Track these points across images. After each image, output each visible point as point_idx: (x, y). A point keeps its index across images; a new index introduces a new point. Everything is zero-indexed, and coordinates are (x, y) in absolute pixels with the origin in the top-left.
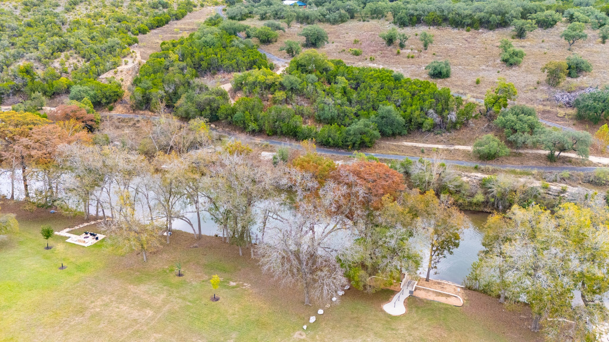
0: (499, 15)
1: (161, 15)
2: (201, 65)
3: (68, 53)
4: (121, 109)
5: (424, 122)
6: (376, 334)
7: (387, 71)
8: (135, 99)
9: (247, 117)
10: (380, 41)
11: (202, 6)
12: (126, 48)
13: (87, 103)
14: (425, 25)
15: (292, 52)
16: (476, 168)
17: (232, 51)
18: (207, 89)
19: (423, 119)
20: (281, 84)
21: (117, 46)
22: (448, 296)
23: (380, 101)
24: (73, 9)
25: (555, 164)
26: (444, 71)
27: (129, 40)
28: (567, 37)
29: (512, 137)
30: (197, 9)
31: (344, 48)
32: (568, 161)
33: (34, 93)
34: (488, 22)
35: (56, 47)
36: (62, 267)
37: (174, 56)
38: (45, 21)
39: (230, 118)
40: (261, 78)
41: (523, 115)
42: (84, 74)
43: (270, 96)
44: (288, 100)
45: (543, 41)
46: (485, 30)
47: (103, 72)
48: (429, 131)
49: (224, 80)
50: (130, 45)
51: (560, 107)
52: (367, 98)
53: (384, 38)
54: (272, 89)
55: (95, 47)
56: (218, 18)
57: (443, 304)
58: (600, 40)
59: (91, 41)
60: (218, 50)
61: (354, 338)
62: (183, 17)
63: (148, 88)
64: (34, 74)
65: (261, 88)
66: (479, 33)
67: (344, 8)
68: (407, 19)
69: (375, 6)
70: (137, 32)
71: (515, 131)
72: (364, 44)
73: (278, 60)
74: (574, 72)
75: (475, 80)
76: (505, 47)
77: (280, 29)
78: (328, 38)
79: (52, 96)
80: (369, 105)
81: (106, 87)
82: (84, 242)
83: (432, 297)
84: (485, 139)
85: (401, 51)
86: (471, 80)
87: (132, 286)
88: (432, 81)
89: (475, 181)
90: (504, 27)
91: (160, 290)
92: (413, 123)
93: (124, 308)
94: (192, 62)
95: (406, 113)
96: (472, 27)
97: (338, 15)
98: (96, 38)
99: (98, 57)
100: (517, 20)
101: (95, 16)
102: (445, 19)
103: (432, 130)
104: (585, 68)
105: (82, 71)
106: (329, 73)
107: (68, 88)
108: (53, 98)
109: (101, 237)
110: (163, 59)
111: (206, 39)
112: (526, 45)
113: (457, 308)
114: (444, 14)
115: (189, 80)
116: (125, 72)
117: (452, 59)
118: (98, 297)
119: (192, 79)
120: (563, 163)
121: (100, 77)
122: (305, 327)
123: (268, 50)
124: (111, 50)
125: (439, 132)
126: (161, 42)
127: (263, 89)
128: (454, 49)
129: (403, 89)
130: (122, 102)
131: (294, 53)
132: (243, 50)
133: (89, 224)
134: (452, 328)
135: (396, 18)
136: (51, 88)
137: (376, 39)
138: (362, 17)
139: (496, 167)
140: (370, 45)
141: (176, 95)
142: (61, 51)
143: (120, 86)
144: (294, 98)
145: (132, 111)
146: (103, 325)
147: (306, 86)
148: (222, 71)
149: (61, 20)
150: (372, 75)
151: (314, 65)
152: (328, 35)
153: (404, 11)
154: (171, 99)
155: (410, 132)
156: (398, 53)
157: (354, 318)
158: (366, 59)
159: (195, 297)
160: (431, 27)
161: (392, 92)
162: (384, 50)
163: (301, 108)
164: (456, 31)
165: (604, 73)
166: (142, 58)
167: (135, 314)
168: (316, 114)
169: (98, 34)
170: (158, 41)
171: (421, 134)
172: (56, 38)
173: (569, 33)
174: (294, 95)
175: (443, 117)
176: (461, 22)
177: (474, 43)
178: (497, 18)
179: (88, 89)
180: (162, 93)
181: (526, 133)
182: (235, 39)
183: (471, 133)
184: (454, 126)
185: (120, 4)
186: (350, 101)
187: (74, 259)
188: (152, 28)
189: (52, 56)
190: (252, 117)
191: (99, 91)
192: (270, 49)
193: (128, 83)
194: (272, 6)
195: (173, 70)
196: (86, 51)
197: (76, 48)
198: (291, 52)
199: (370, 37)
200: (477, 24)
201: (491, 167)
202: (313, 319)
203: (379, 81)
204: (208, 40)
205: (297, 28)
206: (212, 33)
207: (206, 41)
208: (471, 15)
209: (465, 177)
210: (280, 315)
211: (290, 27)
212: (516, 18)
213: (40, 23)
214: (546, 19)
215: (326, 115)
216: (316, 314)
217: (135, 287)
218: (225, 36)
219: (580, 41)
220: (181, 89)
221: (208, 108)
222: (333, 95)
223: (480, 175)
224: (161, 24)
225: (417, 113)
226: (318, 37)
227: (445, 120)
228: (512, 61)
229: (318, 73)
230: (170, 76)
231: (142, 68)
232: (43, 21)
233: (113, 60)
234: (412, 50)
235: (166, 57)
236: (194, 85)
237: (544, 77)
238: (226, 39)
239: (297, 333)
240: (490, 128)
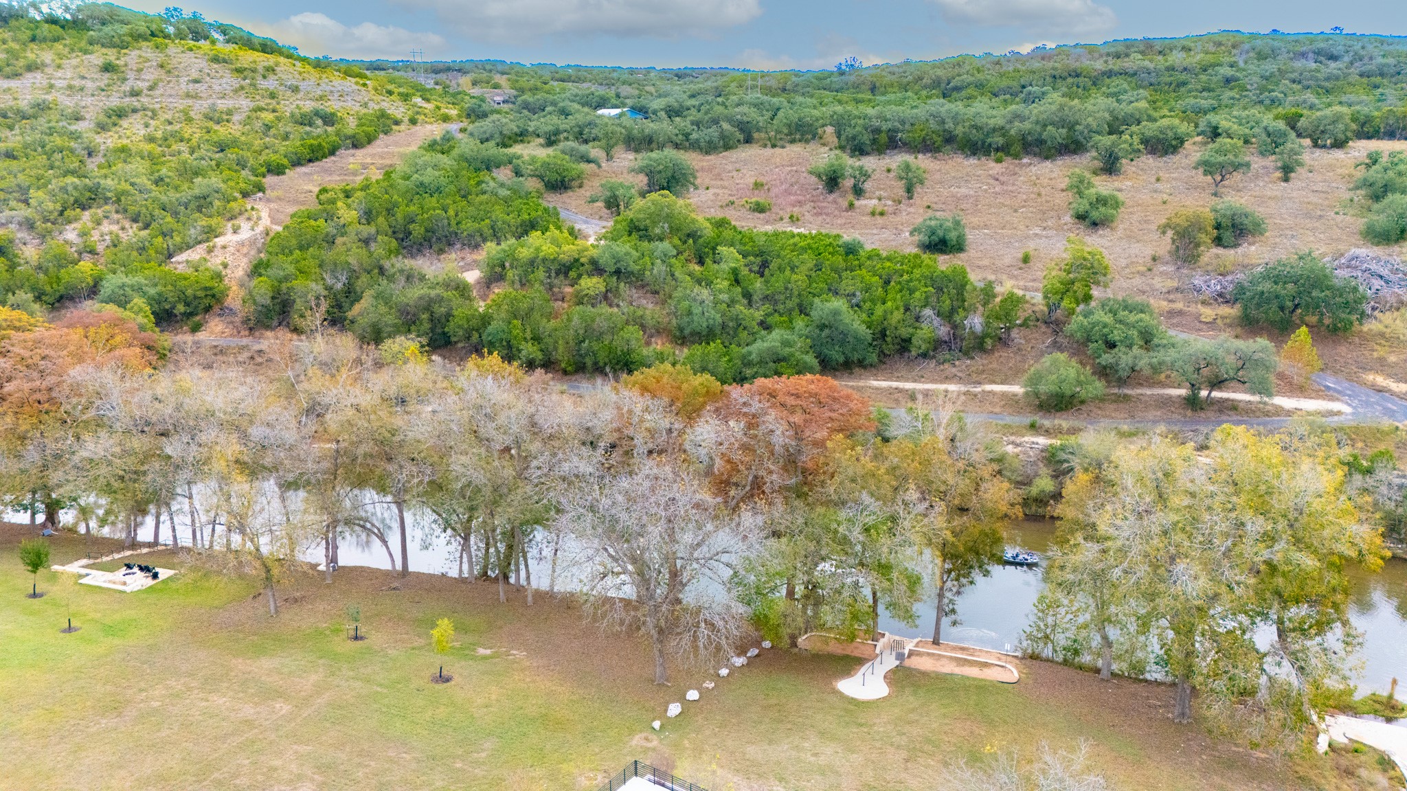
0: (1063, 127)
1: (318, 137)
2: (410, 233)
3: (99, 211)
4: (220, 328)
5: (912, 335)
6: (822, 734)
7: (827, 236)
8: (255, 302)
9: (515, 332)
10: (809, 184)
11: (413, 122)
12: (235, 199)
13: (141, 310)
14: (906, 152)
15: (618, 206)
16: (1033, 426)
17: (481, 204)
18: (422, 278)
19: (911, 330)
20: (593, 262)
21: (216, 195)
22: (986, 665)
23: (814, 295)
24: (115, 124)
25: (1202, 415)
26: (952, 236)
27: (243, 185)
28: (1208, 167)
29: (1107, 358)
30: (402, 127)
31: (731, 199)
32: (1231, 408)
33: (14, 294)
34: (1040, 142)
35: (72, 199)
36: (70, 629)
37: (348, 214)
38: (47, 148)
39: (475, 336)
40: (548, 249)
41: (1126, 313)
42: (135, 253)
43: (568, 290)
44: (610, 295)
45: (1158, 180)
46: (1036, 160)
47: (181, 249)
48: (924, 355)
49: (461, 264)
50: (245, 195)
51: (1203, 303)
52: (786, 289)
53: (819, 176)
54: (572, 274)
55: (163, 198)
56: (448, 140)
57: (974, 679)
58: (1278, 174)
59: (153, 187)
60: (448, 201)
61: (771, 742)
62: (370, 142)
63: (286, 278)
64: (16, 256)
65: (548, 271)
66: (1022, 166)
67: (730, 120)
68: (866, 138)
69: (796, 115)
70: (264, 170)
71: (1112, 345)
72: (775, 191)
73: (586, 222)
74: (1227, 235)
75: (1020, 256)
76: (1078, 187)
77: (589, 161)
78: (695, 178)
79: (57, 305)
80: (790, 304)
81: (185, 279)
82: (125, 584)
83: (948, 668)
84: (1048, 364)
85: (857, 203)
86: (1011, 256)
87: (240, 661)
88: (926, 257)
89: (1031, 453)
90: (1075, 152)
91: (311, 665)
92: (888, 339)
93: (220, 701)
94: (390, 227)
95: (874, 318)
96: (1008, 154)
97: (716, 134)
98: (167, 180)
99: (169, 219)
100: (1100, 137)
101: (166, 140)
102: (949, 139)
103: (932, 353)
104: (1251, 228)
105: (130, 247)
106: (701, 240)
107: (95, 286)
108: (58, 309)
109: (164, 573)
110: (321, 222)
111: (421, 179)
112: (1124, 187)
113: (1006, 685)
114: (947, 127)
115: (382, 262)
116: (232, 249)
117: (969, 217)
118: (156, 681)
119: (388, 258)
120: (1220, 411)
121: (173, 260)
122: (657, 724)
123: (564, 202)
124: (202, 203)
125: (948, 356)
126: (316, 190)
127: (553, 274)
128: (971, 196)
129: (864, 271)
130: (225, 312)
131: (622, 207)
132: (506, 201)
133: (135, 553)
134: (996, 719)
135: (843, 137)
136: (55, 286)
137: (802, 180)
138: (769, 139)
139: (1077, 424)
140: (788, 192)
141: (351, 294)
142: (84, 208)
143: (219, 276)
144: (622, 292)
145: (247, 333)
146: (168, 732)
147: (649, 265)
148: (458, 246)
149: (85, 146)
150: (795, 245)
151: (666, 225)
152: (698, 175)
153: (861, 122)
154: (340, 306)
155: (883, 357)
156: (851, 206)
157: (770, 706)
158: (781, 219)
159: (394, 676)
160: (920, 156)
161: (840, 277)
162: (819, 201)
163: (640, 313)
164: (973, 161)
165: (1293, 236)
166: (274, 221)
167: (248, 711)
168: (674, 321)
169: (170, 174)
170: (310, 187)
171: (907, 364)
172: (71, 180)
173: (1212, 159)
174: (622, 285)
175: (955, 327)
176: (984, 142)
177: (1013, 185)
178: (1058, 134)
179: (143, 281)
180: (318, 288)
181: (1135, 347)
182: (487, 178)
183: (1018, 358)
184: (979, 345)
185: (225, 117)
186: (748, 296)
187: (99, 615)
188: (297, 163)
189: (62, 216)
190: (528, 330)
191: (170, 287)
192: (568, 201)
193: (238, 270)
194: (570, 117)
195: (344, 244)
196: (141, 206)
197: (118, 200)
198: (613, 204)
199: (788, 177)
200: (1017, 147)
201: (1065, 425)
202: (674, 709)
203: (812, 256)
204: (426, 180)
205: (626, 159)
206: (435, 167)
207: (422, 184)
208: (1003, 128)
209: (1010, 446)
210: (596, 705)
211: (612, 158)
212: (1099, 133)
213: (35, 151)
214: (1161, 136)
215: (696, 324)
216: (682, 699)
217: (248, 662)
218: (464, 172)
219: (1237, 176)
220: (364, 279)
221: (425, 316)
222: (709, 284)
223: (1042, 441)
224: (319, 154)
225: (897, 316)
226: (673, 177)
227: (959, 332)
228: (1095, 215)
229: (676, 241)
230: (337, 254)
231: (272, 239)
232: (43, 147)
233: (204, 223)
234: (880, 199)
235: (329, 217)
236: (393, 271)
237: (1165, 245)
238: (468, 179)
239: (637, 737)
240: (1056, 346)
